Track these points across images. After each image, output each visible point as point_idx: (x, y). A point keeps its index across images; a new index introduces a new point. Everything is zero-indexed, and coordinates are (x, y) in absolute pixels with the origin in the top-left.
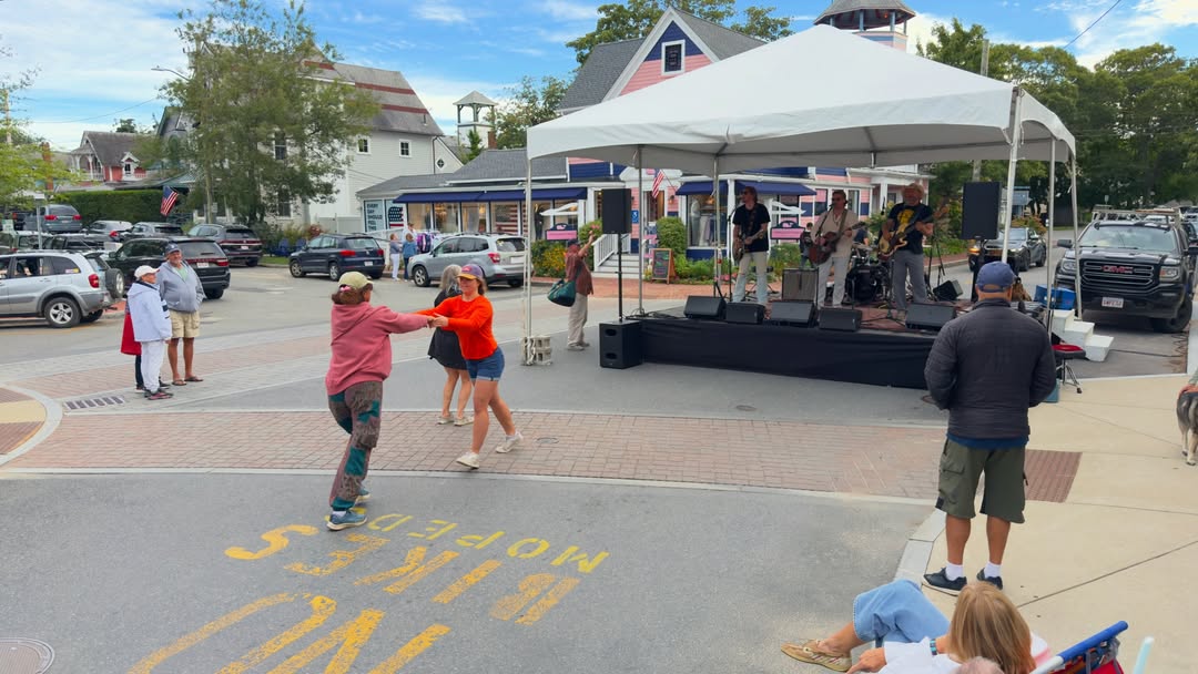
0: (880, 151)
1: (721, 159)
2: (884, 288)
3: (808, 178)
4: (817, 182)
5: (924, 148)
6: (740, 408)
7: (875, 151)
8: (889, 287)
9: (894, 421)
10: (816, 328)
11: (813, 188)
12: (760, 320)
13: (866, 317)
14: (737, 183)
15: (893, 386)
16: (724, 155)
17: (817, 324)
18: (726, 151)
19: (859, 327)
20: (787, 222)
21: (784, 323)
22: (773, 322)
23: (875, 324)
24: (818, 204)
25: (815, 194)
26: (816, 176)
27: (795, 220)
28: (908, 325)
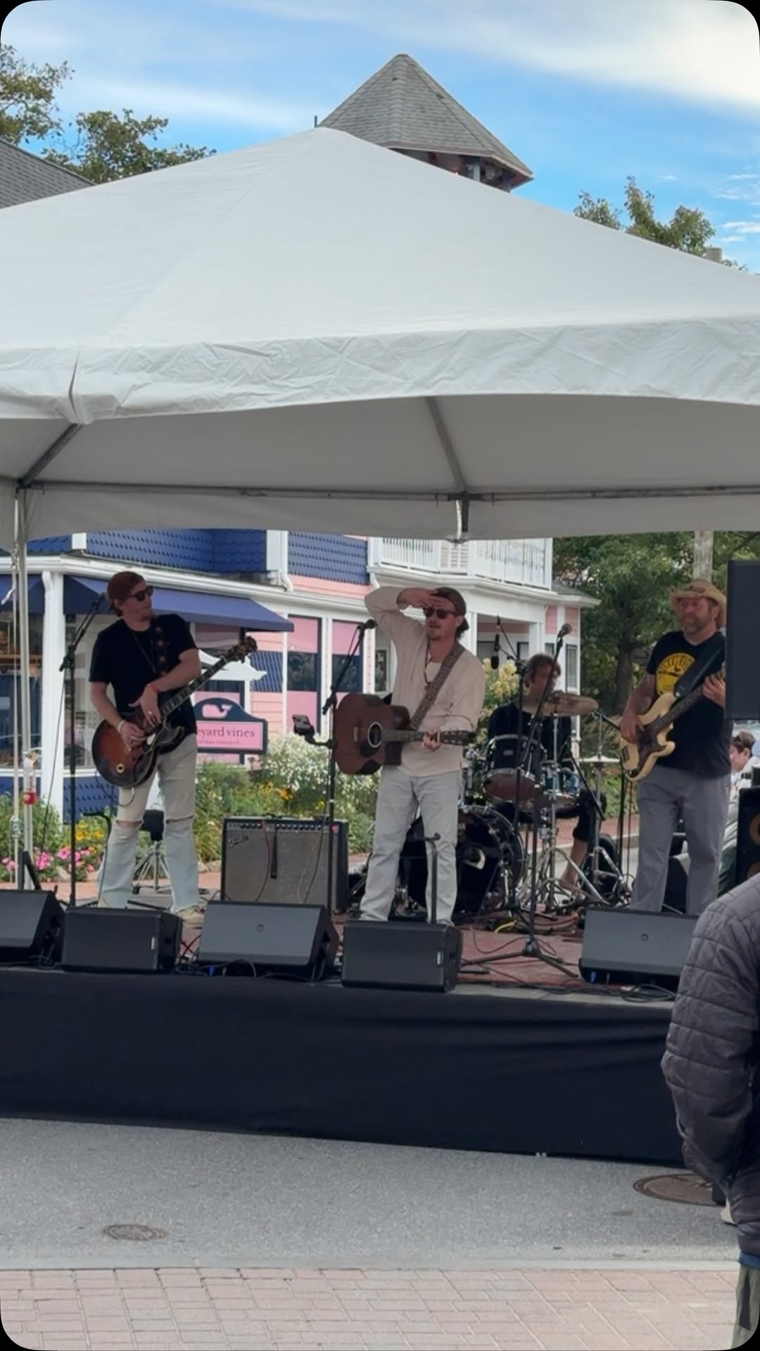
0: (478, 497)
1: (34, 495)
2: (506, 874)
3: (267, 582)
4: (292, 594)
5: (595, 493)
6: (115, 1232)
7: (467, 496)
8: (517, 873)
9: (569, 1250)
10: (335, 984)
11: (284, 612)
12: (167, 963)
13: (468, 954)
14: (71, 583)
15: (549, 1155)
16: (41, 484)
17: (333, 972)
18: (48, 473)
19: (455, 982)
20: (218, 703)
21: (239, 968)
22: (202, 966)
23: (495, 973)
24: (296, 660)
25: (288, 627)
26: (289, 580)
27: (234, 697)
28: (586, 972)
